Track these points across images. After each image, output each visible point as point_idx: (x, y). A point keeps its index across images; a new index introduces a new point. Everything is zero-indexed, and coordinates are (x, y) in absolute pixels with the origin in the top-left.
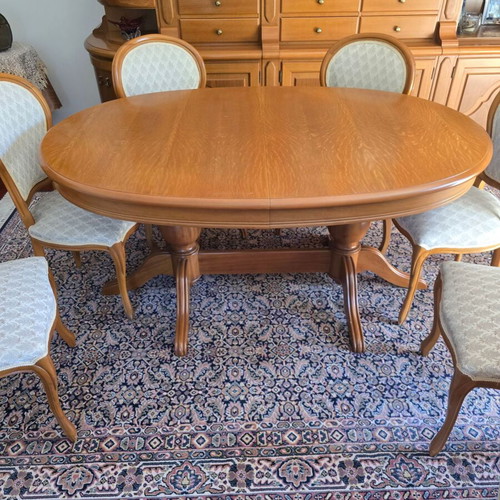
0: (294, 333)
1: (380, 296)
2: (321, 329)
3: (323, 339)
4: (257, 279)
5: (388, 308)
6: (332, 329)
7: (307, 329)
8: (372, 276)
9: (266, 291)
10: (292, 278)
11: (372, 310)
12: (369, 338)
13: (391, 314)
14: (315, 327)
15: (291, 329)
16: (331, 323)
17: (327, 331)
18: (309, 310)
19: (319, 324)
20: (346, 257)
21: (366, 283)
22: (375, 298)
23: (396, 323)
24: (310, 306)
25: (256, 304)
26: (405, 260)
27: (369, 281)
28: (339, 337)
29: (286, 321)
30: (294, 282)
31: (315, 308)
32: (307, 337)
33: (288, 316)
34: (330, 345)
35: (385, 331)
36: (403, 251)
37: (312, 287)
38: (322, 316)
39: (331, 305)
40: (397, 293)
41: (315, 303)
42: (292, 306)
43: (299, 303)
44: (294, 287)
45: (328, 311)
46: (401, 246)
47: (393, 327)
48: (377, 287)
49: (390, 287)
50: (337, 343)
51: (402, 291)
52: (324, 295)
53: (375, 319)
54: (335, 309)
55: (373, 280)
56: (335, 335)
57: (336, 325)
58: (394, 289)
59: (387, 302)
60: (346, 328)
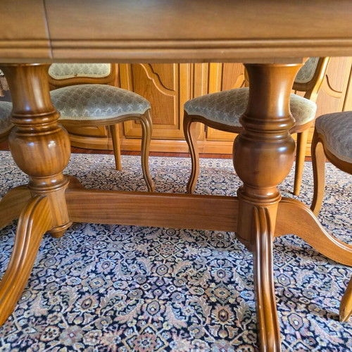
0: (171, 315)
1: (310, 273)
2: (215, 314)
3: (214, 331)
4: (148, 237)
5: (323, 292)
6: (231, 315)
7: (193, 311)
8: (299, 247)
9: (153, 252)
10: (191, 240)
11: (297, 293)
12: (291, 339)
13: (327, 301)
14: (206, 308)
15: (169, 308)
16: (232, 306)
17: (223, 318)
18: (203, 282)
19: (213, 305)
20: (259, 209)
21: (290, 255)
22: (302, 275)
23: (337, 318)
24: (207, 277)
25: (134, 268)
26: (343, 233)
27: (294, 252)
28: (240, 331)
29: (166, 296)
30: (194, 244)
31: (213, 280)
32: (189, 323)
33: (171, 289)
34: (223, 342)
35: (318, 329)
36: (340, 222)
37: (215, 253)
38: (221, 293)
39: (237, 279)
40: (335, 272)
41: (214, 273)
42: (181, 275)
43: (192, 272)
44: (191, 251)
45: (230, 287)
46: (337, 216)
47: (331, 323)
48: (305, 261)
49: (324, 263)
50: (236, 341)
51: (342, 270)
52: (230, 265)
53: (302, 307)
54: (242, 286)
55: (299, 252)
56: (235, 326)
57: (239, 310)
58: (331, 267)
59: (321, 284)
60: (254, 317)
